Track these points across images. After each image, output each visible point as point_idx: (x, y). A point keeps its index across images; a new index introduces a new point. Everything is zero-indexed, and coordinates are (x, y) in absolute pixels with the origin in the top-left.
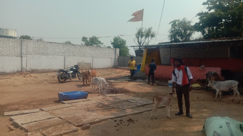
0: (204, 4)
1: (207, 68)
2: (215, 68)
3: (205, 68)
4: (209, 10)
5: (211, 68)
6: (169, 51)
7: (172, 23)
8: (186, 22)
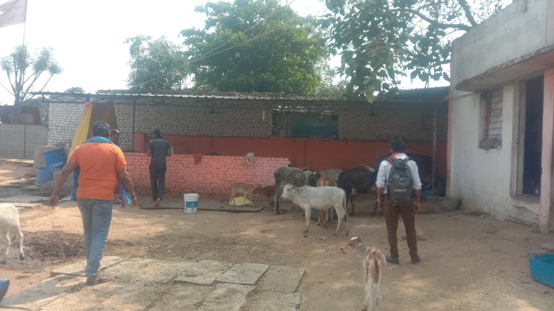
0: (199, 9)
1: (260, 158)
2: (277, 159)
3: (256, 158)
4: (207, 28)
5: (268, 159)
6: (132, 113)
7: (131, 43)
8: (169, 44)
